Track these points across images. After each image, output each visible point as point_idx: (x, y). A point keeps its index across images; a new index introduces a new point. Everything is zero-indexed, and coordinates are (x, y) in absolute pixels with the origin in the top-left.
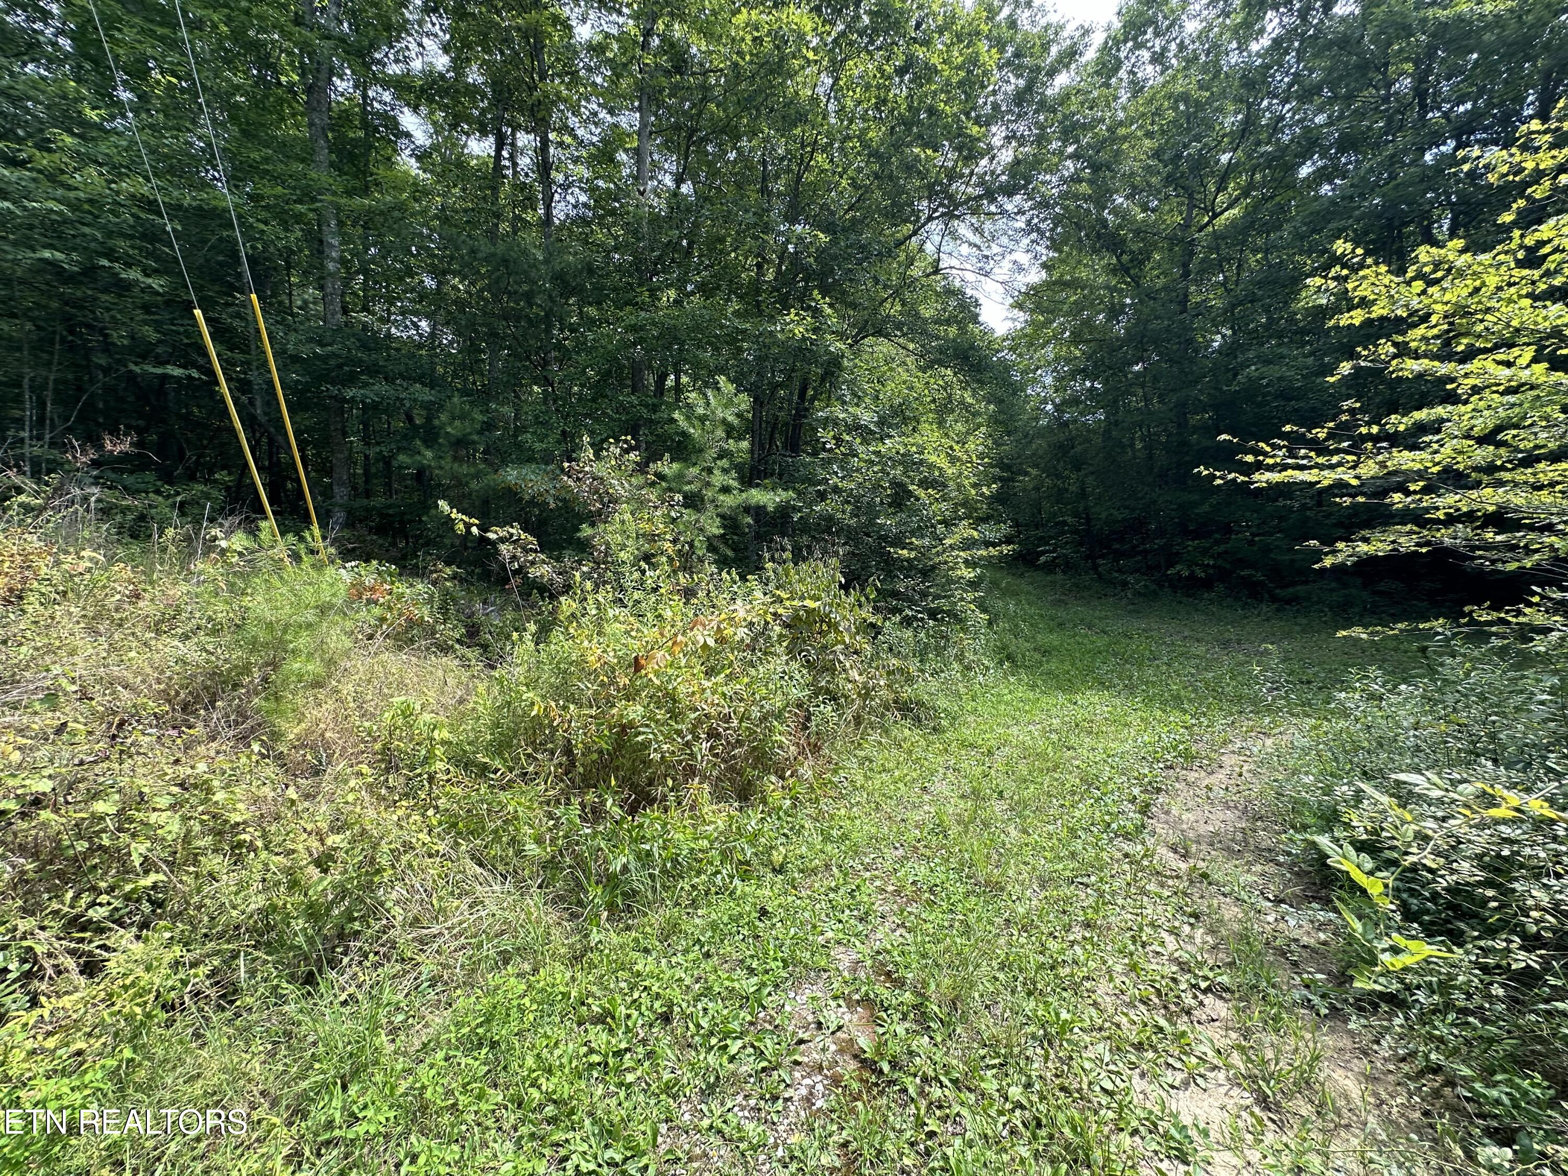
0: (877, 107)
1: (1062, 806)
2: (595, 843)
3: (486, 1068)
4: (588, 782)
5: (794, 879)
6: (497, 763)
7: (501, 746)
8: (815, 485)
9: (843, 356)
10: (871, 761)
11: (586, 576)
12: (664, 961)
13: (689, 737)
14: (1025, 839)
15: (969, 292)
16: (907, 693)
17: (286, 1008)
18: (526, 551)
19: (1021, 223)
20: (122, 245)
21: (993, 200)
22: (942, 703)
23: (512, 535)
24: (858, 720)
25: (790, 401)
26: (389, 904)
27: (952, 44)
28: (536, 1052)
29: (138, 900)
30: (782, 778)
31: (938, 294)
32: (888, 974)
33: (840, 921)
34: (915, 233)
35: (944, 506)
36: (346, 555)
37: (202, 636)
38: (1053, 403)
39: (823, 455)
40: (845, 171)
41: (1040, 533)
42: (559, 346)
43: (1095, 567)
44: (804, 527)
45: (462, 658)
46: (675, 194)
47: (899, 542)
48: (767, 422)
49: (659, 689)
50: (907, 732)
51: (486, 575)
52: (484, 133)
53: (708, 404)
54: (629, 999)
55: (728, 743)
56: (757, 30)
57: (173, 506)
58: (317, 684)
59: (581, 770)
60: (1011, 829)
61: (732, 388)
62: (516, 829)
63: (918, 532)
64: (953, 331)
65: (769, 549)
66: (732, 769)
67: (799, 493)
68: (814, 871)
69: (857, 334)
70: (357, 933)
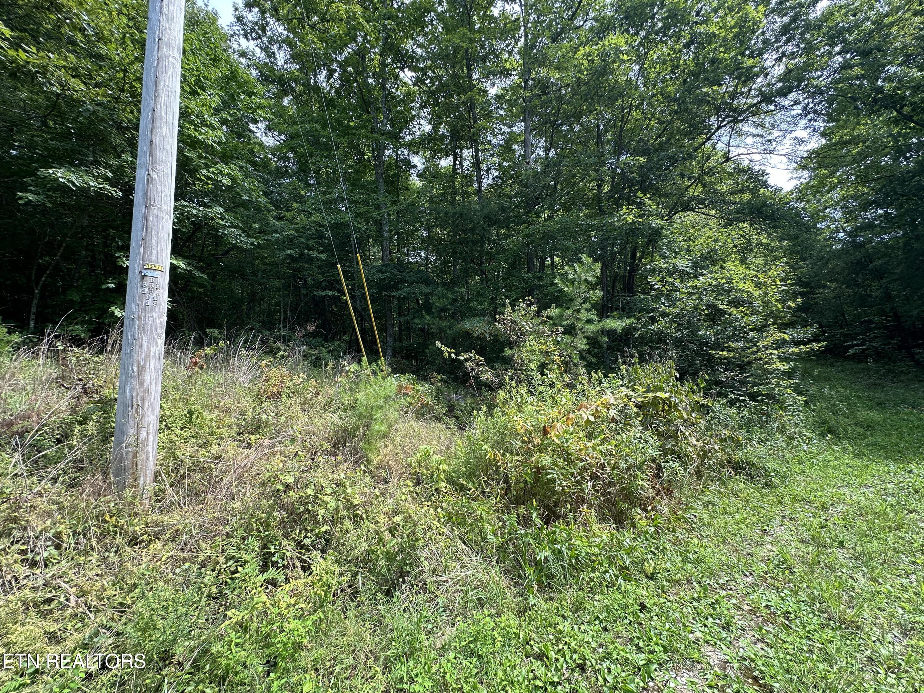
0: (673, 72)
1: (914, 563)
2: (527, 540)
3: (476, 671)
4: (519, 501)
5: (663, 586)
6: (470, 485)
7: (471, 475)
8: (648, 312)
9: (662, 228)
10: (714, 505)
11: (511, 379)
12: (576, 626)
13: (579, 478)
14: (875, 587)
15: (757, 168)
16: (738, 455)
17: (379, 607)
18: (478, 365)
19: (798, 110)
20: (311, 242)
21: (772, 102)
22: (771, 465)
23: (471, 357)
24: (699, 473)
25: (625, 263)
26: (422, 559)
27: (726, 15)
28: (503, 668)
29: (320, 538)
30: (646, 511)
31: (730, 174)
32: (755, 679)
33: (706, 626)
34: (708, 139)
35: (754, 318)
36: (395, 371)
37: (340, 412)
38: (844, 231)
39: (654, 293)
40: (653, 116)
41: (845, 331)
42: (488, 253)
43: (912, 356)
44: (643, 340)
45: (446, 424)
46: (547, 157)
47: (718, 346)
48: (610, 277)
49: (558, 446)
50: (742, 485)
51: (456, 379)
52: (447, 155)
53: (576, 272)
54: (556, 648)
55: (604, 483)
56: (590, 56)
57: (329, 351)
58: (385, 436)
59: (515, 493)
60: (859, 576)
61: (590, 260)
62: (482, 525)
63: (733, 337)
64: (746, 196)
65: (622, 357)
66: (608, 501)
67: (638, 319)
68: (678, 583)
69: (670, 212)
70: (408, 572)
